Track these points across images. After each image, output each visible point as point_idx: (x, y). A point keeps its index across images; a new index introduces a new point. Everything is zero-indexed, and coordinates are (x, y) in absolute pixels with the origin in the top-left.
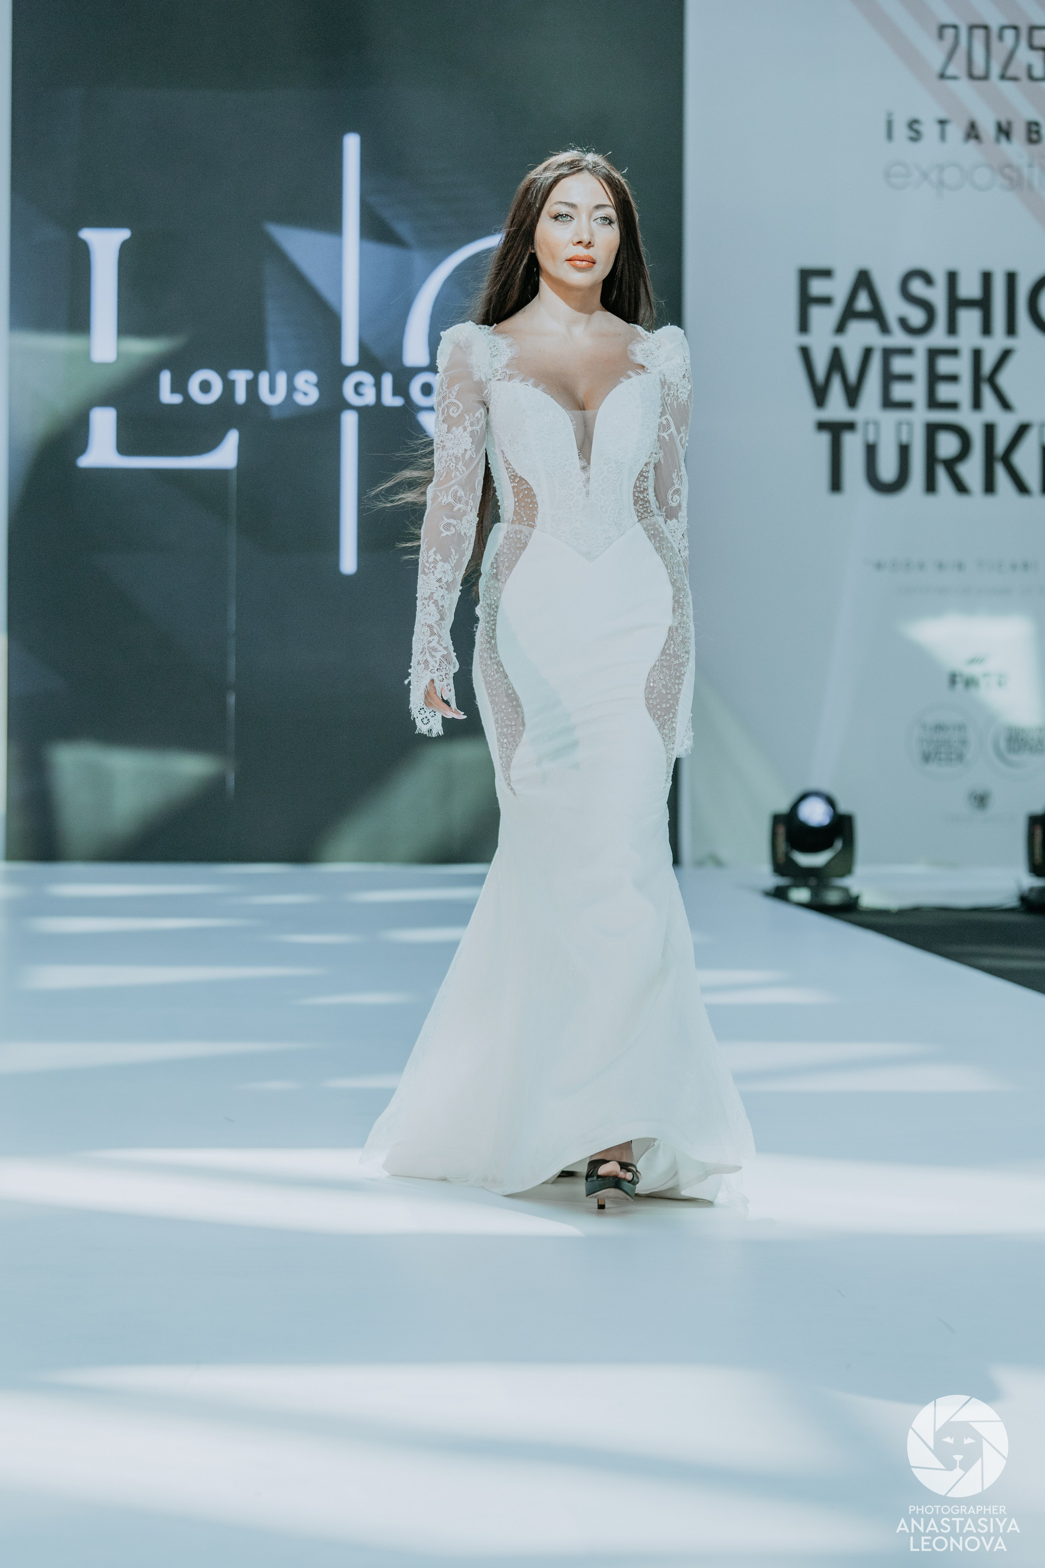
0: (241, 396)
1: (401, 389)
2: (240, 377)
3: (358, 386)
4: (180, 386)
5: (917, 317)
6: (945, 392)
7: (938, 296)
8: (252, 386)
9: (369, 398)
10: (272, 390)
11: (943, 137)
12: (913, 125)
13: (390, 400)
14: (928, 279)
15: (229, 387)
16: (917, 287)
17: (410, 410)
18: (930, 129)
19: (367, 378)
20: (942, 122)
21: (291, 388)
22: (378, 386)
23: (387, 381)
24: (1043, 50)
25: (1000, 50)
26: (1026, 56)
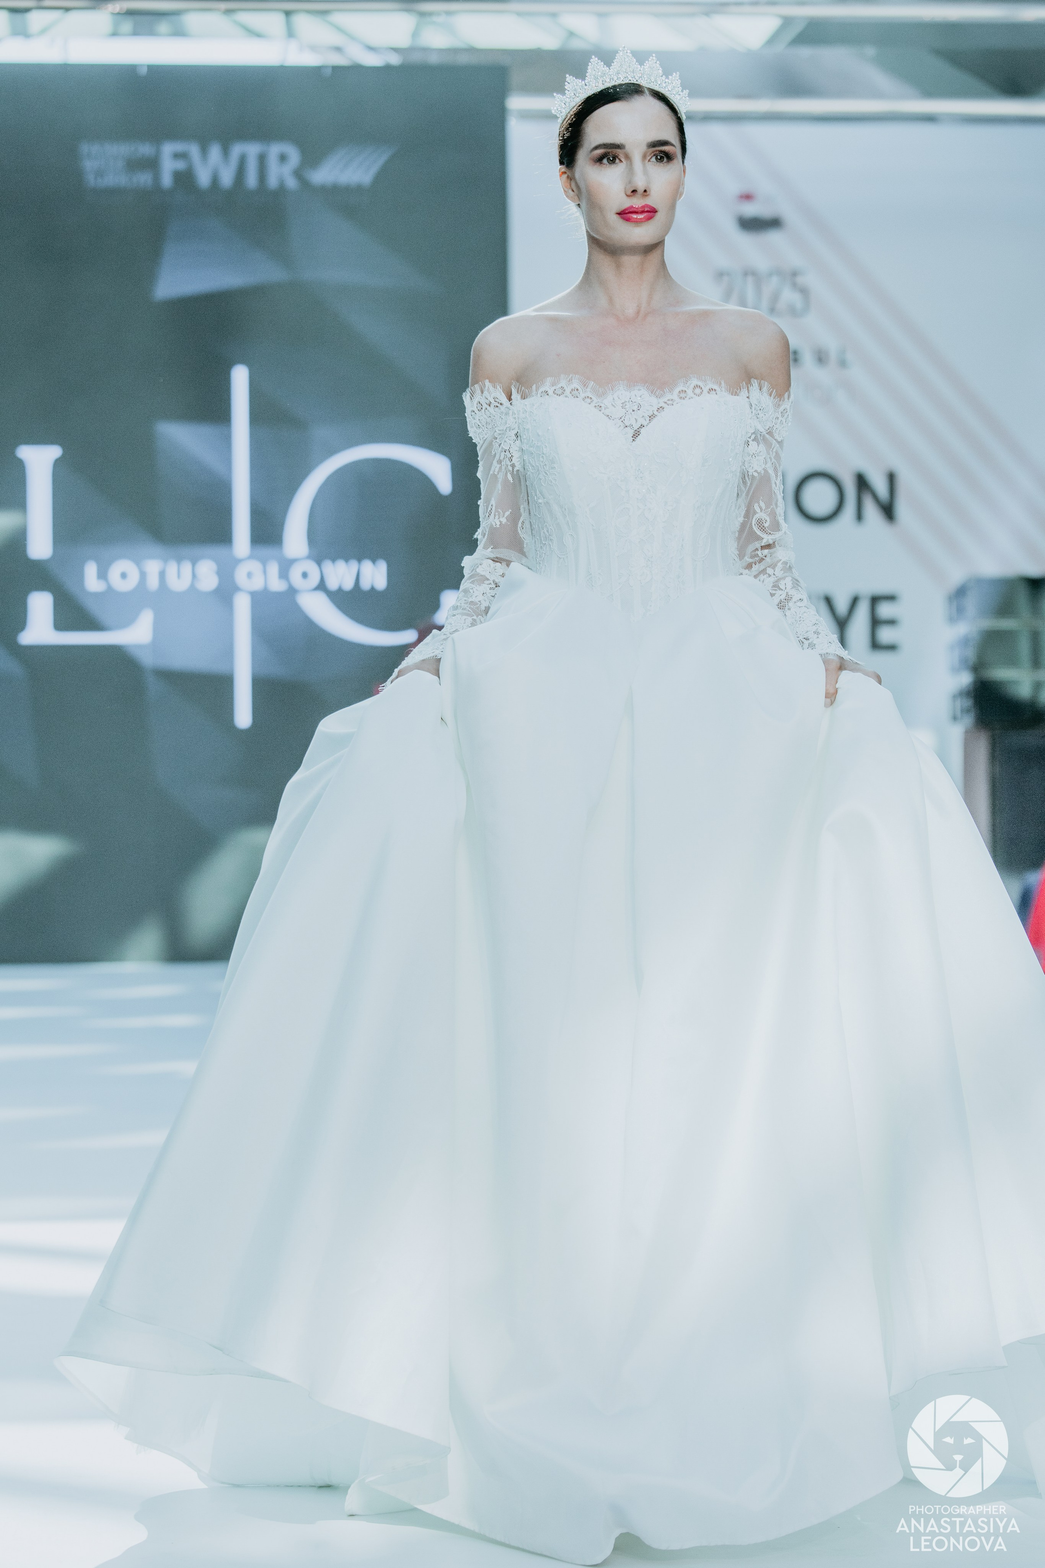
0: (153, 583)
1: (284, 574)
2: (153, 567)
3: (249, 575)
4: (102, 575)
8: (162, 575)
9: (257, 584)
10: (179, 576)
13: (277, 585)
15: (143, 575)
17: (292, 592)
19: (254, 566)
21: (194, 576)
22: (265, 572)
23: (274, 569)
24: (804, 291)
25: (767, 290)
26: (789, 296)
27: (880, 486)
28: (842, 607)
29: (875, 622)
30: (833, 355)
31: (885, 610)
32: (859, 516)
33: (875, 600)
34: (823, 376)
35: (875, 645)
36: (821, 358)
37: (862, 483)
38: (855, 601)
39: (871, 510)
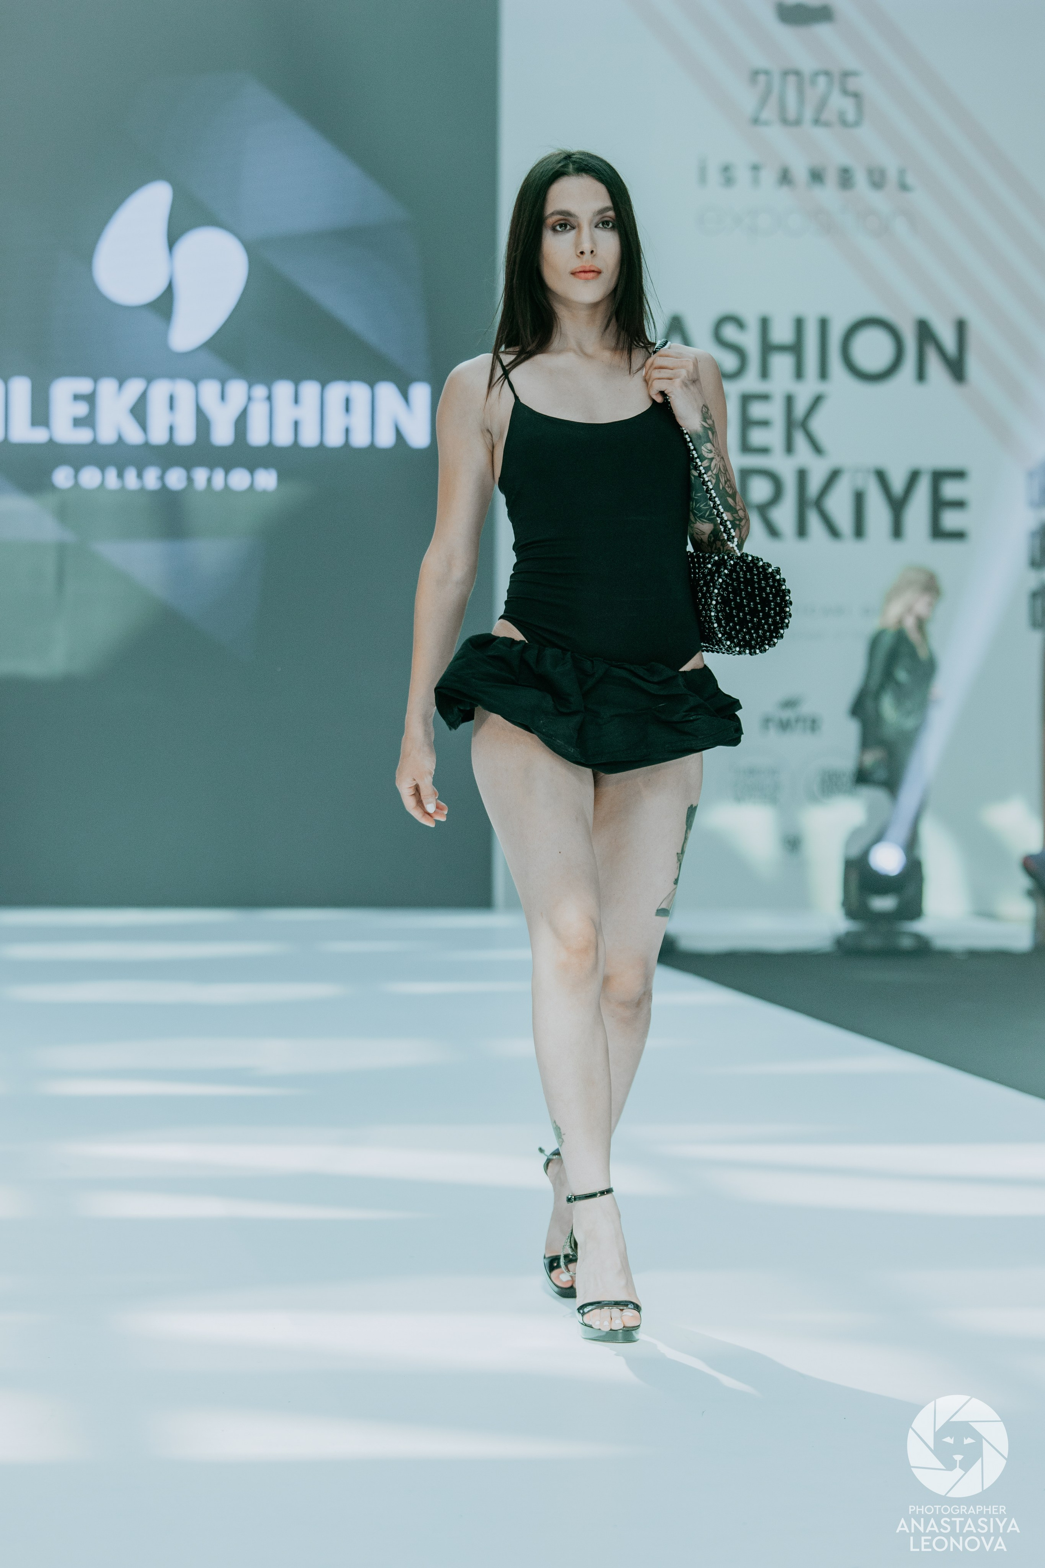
5: (729, 362)
6: (757, 437)
7: (750, 341)
11: (756, 181)
12: (726, 169)
14: (739, 323)
16: (730, 332)
18: (743, 175)
20: (756, 168)
24: (856, 96)
25: (812, 95)
26: (839, 102)
27: (948, 338)
28: (898, 484)
29: (939, 504)
30: (892, 175)
31: (951, 490)
32: (921, 375)
33: (939, 477)
34: (878, 200)
35: (938, 532)
36: (877, 180)
37: (925, 332)
38: (914, 477)
39: (935, 367)
